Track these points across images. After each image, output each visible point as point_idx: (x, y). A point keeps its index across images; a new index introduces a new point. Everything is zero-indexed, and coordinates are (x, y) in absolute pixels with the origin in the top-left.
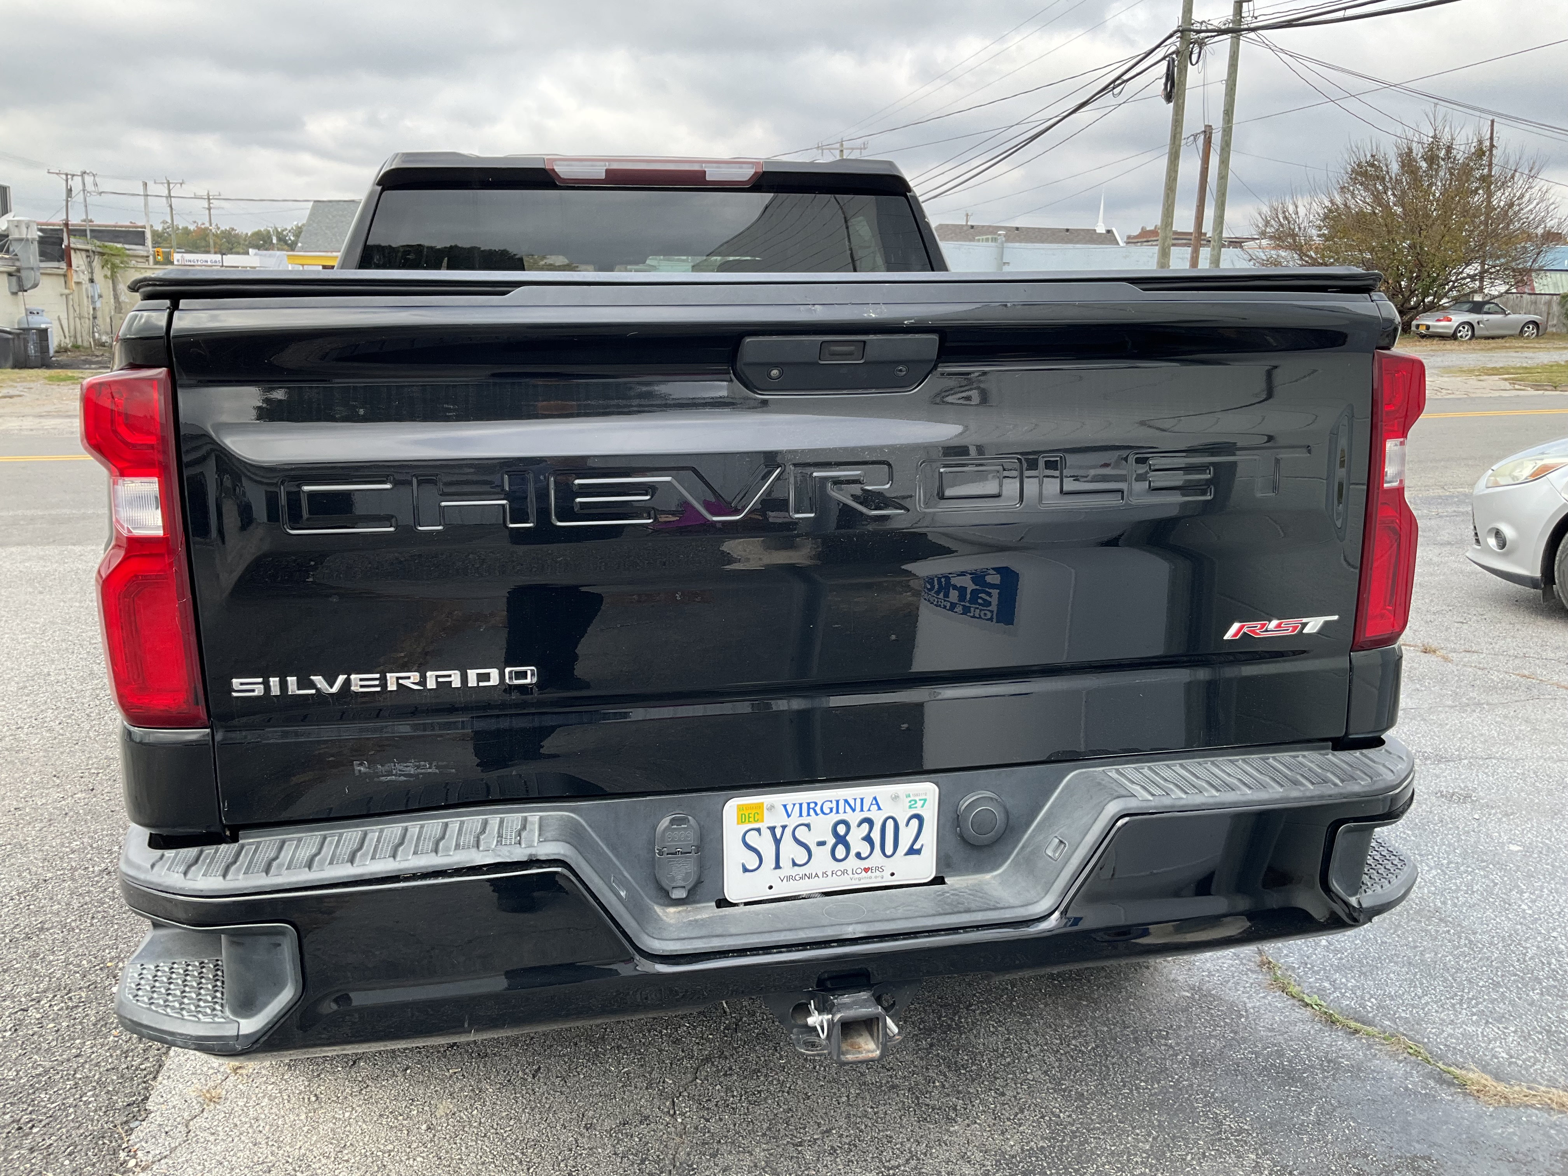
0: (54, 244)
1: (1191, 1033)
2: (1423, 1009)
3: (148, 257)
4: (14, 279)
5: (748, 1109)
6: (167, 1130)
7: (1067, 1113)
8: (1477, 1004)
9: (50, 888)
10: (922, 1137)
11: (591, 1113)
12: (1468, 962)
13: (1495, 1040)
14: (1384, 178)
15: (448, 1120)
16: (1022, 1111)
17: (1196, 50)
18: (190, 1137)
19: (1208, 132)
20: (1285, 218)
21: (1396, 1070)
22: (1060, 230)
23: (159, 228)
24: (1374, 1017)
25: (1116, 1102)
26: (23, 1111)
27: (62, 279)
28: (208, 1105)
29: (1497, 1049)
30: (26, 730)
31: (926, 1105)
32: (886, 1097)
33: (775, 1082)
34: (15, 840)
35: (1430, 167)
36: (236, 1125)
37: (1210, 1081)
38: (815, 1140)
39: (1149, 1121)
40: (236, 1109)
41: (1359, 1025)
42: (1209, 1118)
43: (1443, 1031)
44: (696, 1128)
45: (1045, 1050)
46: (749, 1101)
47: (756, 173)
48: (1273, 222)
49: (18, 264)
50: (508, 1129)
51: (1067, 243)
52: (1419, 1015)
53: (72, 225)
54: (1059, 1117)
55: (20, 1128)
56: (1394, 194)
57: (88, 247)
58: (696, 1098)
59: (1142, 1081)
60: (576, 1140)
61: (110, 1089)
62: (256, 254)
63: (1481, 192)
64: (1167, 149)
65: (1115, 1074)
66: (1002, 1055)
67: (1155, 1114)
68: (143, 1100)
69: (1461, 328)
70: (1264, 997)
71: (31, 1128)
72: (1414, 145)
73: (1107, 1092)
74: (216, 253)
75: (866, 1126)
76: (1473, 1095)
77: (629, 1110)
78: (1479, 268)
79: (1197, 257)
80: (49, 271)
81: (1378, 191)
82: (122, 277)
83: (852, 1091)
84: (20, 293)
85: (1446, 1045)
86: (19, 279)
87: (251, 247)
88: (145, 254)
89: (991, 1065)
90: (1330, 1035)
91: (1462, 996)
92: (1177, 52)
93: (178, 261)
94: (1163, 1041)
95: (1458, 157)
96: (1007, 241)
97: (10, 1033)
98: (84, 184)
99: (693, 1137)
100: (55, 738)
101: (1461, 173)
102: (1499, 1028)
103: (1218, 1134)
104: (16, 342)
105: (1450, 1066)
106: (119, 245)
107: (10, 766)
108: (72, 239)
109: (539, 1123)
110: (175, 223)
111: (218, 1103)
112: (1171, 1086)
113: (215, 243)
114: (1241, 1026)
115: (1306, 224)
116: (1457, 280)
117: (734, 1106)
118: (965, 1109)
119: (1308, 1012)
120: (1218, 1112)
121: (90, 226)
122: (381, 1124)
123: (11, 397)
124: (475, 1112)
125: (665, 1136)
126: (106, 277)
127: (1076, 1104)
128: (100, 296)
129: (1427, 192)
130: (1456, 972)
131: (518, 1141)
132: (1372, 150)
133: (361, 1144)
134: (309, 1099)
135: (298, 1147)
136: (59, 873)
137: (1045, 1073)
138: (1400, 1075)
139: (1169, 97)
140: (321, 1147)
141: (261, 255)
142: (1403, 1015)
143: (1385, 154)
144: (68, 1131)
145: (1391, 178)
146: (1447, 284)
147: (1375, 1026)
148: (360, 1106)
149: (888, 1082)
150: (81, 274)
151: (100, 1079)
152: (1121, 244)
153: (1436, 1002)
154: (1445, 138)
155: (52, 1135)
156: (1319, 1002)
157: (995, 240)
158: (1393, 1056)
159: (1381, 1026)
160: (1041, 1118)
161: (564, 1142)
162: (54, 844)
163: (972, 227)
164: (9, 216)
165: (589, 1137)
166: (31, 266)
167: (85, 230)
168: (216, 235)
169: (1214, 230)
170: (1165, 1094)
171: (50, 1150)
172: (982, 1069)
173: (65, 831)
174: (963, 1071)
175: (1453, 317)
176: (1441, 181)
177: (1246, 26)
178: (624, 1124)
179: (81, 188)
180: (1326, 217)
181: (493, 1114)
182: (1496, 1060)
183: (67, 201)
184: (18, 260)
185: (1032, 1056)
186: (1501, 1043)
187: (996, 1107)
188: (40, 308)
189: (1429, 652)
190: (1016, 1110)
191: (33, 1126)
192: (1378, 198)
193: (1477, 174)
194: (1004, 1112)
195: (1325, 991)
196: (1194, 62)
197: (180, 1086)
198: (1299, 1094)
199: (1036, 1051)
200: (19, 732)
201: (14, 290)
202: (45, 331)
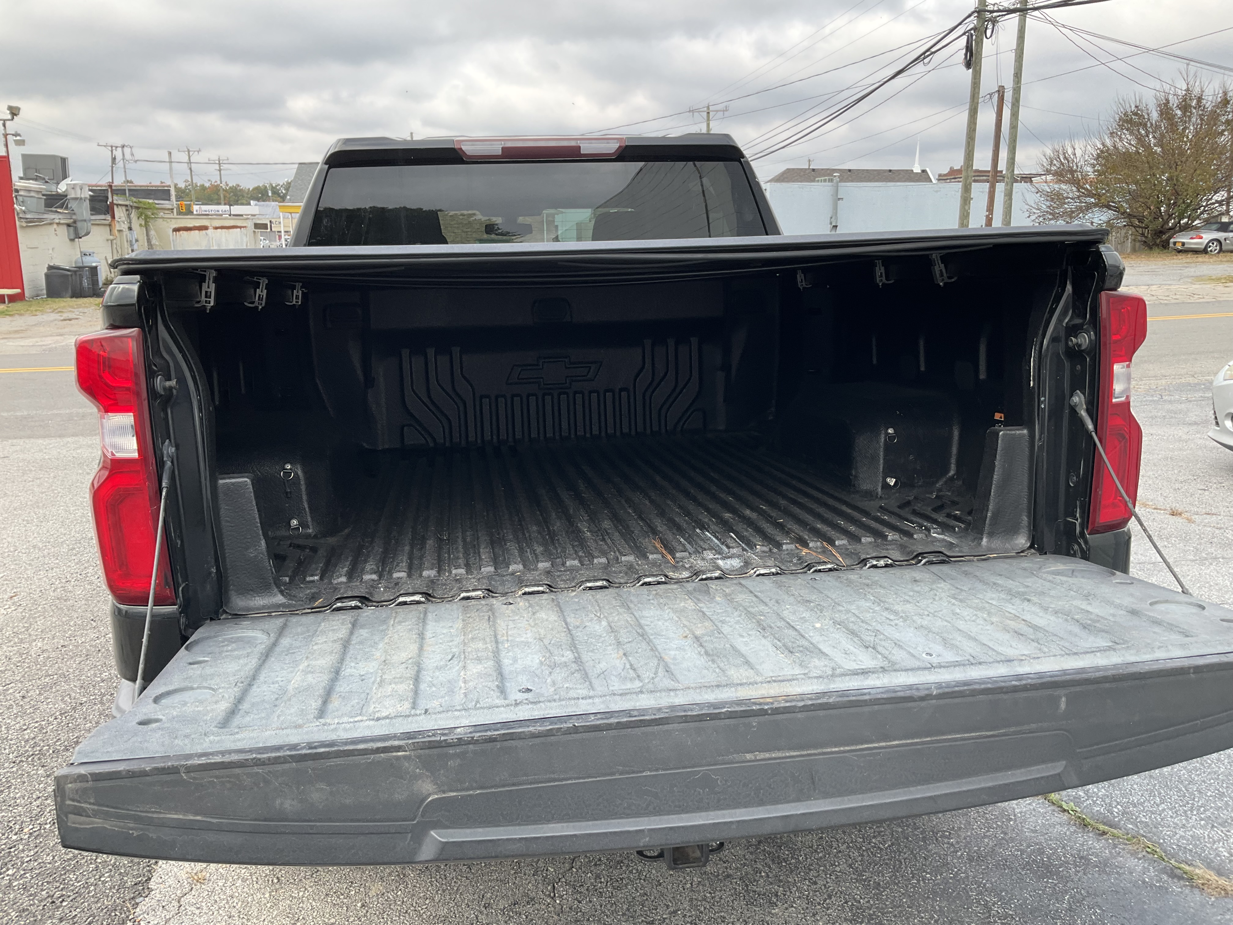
0: (101, 201)
1: (969, 834)
2: (1160, 815)
3: (173, 209)
4: (71, 229)
5: (612, 893)
6: (164, 904)
7: (866, 899)
8: (1204, 811)
9: (84, 710)
10: (749, 918)
11: (489, 895)
12: (1199, 775)
13: (1219, 841)
14: (1145, 125)
15: (378, 899)
16: (830, 897)
17: (990, 26)
18: (181, 911)
19: (1001, 91)
20: (1065, 158)
21: (1136, 866)
22: (885, 171)
23: (182, 185)
24: (1119, 821)
25: (907, 891)
26: (56, 888)
27: (108, 228)
28: (195, 885)
29: (1220, 849)
30: (73, 583)
31: (753, 891)
32: (722, 885)
33: (634, 871)
34: (61, 671)
35: (1184, 114)
36: (216, 901)
37: (983, 873)
38: (664, 919)
39: (933, 906)
40: (217, 889)
41: (1106, 828)
42: (980, 904)
43: (1176, 834)
44: (571, 908)
45: (850, 847)
46: (613, 886)
47: (620, 147)
48: (1055, 162)
49: (74, 217)
50: (424, 907)
51: (890, 181)
52: (1157, 820)
53: (115, 186)
54: (860, 902)
55: (53, 902)
56: (1154, 137)
57: (127, 203)
58: (572, 883)
59: (927, 873)
60: (477, 917)
61: (122, 871)
62: (256, 205)
63: (1226, 133)
64: (967, 106)
65: (906, 868)
66: (816, 851)
67: (937, 901)
68: (146, 880)
69: (1211, 244)
70: (1029, 804)
71: (61, 902)
72: (1171, 97)
73: (899, 881)
74: (225, 204)
75: (705, 908)
76: (1199, 888)
77: (518, 894)
78: (1226, 195)
79: (994, 191)
80: (98, 222)
81: (1141, 135)
82: (153, 226)
83: (695, 879)
84: (77, 240)
85: (1178, 845)
86: (76, 229)
87: (252, 199)
88: (170, 207)
89: (807, 858)
90: (1083, 836)
91: (1193, 804)
92: (975, 29)
93: (197, 211)
94: (946, 840)
95: (1207, 106)
96: (840, 182)
97: (49, 825)
98: (123, 155)
99: (568, 916)
100: (94, 590)
101: (1209, 119)
102: (1222, 831)
103: (987, 918)
104: (74, 277)
105: (1181, 863)
106: (151, 201)
107: (60, 612)
108: (115, 197)
109: (448, 903)
110: (194, 182)
111: (203, 884)
112: (951, 878)
113: (225, 197)
114: (1010, 828)
115: (1082, 163)
116: (1207, 205)
117: (601, 890)
118: (785, 895)
119: (1065, 817)
120: (989, 900)
121: (128, 186)
122: (327, 902)
123: (70, 320)
124: (399, 893)
125: (546, 914)
126: (141, 225)
127: (873, 892)
128: (137, 241)
129: (1182, 135)
130: (1189, 784)
131: (432, 917)
132: (1136, 101)
133: (311, 918)
134: (272, 881)
135: (262, 919)
136: (92, 698)
137: (850, 866)
138: (1139, 870)
139: (968, 65)
140: (280, 920)
141: (259, 206)
142: (1144, 819)
143: (1147, 105)
144: (89, 905)
145: (1152, 124)
146: (1199, 208)
147: (1120, 829)
148: (311, 887)
149: (724, 872)
150: (122, 224)
151: (115, 863)
152: (934, 181)
153: (1171, 809)
154: (1196, 91)
155: (77, 908)
156: (1074, 808)
157: (831, 181)
158: (1134, 854)
159: (1125, 829)
160: (845, 903)
161: (467, 918)
162: (89, 675)
163: (813, 170)
164: (68, 181)
165: (487, 915)
166: (85, 218)
167: (125, 190)
168: (225, 191)
169: (1007, 169)
170: (946, 884)
171: (75, 920)
172: (799, 862)
173: (98, 664)
174: (784, 864)
175: (1204, 236)
176: (1193, 126)
177: (1031, 6)
178: (515, 904)
179: (121, 157)
180: (1099, 156)
181: (413, 895)
182: (1219, 858)
183: (112, 167)
184: (74, 214)
185: (840, 851)
186: (1223, 844)
187: (809, 893)
188: (91, 250)
189: (1176, 515)
190: (826, 896)
191: (63, 900)
192: (1140, 140)
193: (1223, 119)
194: (815, 898)
195: (1080, 799)
196: (988, 36)
197: (175, 869)
198: (1055, 885)
199: (843, 847)
200: (67, 584)
201: (72, 238)
202: (96, 267)
